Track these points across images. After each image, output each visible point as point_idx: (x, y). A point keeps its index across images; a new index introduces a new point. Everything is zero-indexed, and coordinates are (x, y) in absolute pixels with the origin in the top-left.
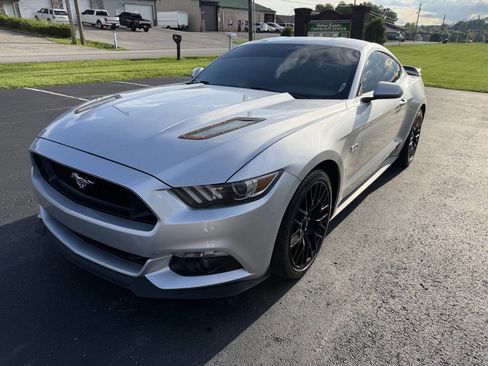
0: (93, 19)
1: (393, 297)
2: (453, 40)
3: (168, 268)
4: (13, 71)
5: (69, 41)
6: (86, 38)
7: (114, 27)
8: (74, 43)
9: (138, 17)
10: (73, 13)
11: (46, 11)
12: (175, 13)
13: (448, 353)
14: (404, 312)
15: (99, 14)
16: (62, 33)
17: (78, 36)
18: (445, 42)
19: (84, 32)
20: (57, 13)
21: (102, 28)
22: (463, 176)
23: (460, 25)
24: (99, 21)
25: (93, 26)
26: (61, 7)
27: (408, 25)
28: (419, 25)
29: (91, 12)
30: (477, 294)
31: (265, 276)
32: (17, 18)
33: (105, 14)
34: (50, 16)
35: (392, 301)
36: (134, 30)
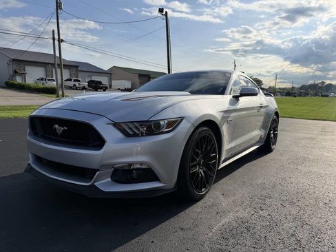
0: (71, 84)
1: (262, 210)
2: (300, 95)
3: (109, 179)
4: (17, 110)
5: (54, 96)
6: (66, 94)
7: (84, 88)
8: (58, 96)
9: (100, 83)
10: (59, 81)
11: (42, 79)
12: (123, 81)
13: (300, 236)
14: (270, 217)
15: (75, 81)
16: (51, 91)
17: (60, 93)
18: (295, 96)
19: (64, 91)
20: (49, 80)
21: (76, 89)
22: (309, 156)
23: (303, 87)
24: (75, 85)
25: (71, 88)
26: (52, 77)
27: (270, 87)
28: (277, 87)
29: (70, 80)
30: (319, 208)
31: (174, 188)
32: (24, 83)
33: (79, 81)
34: (44, 82)
35: (261, 212)
36: (97, 90)
